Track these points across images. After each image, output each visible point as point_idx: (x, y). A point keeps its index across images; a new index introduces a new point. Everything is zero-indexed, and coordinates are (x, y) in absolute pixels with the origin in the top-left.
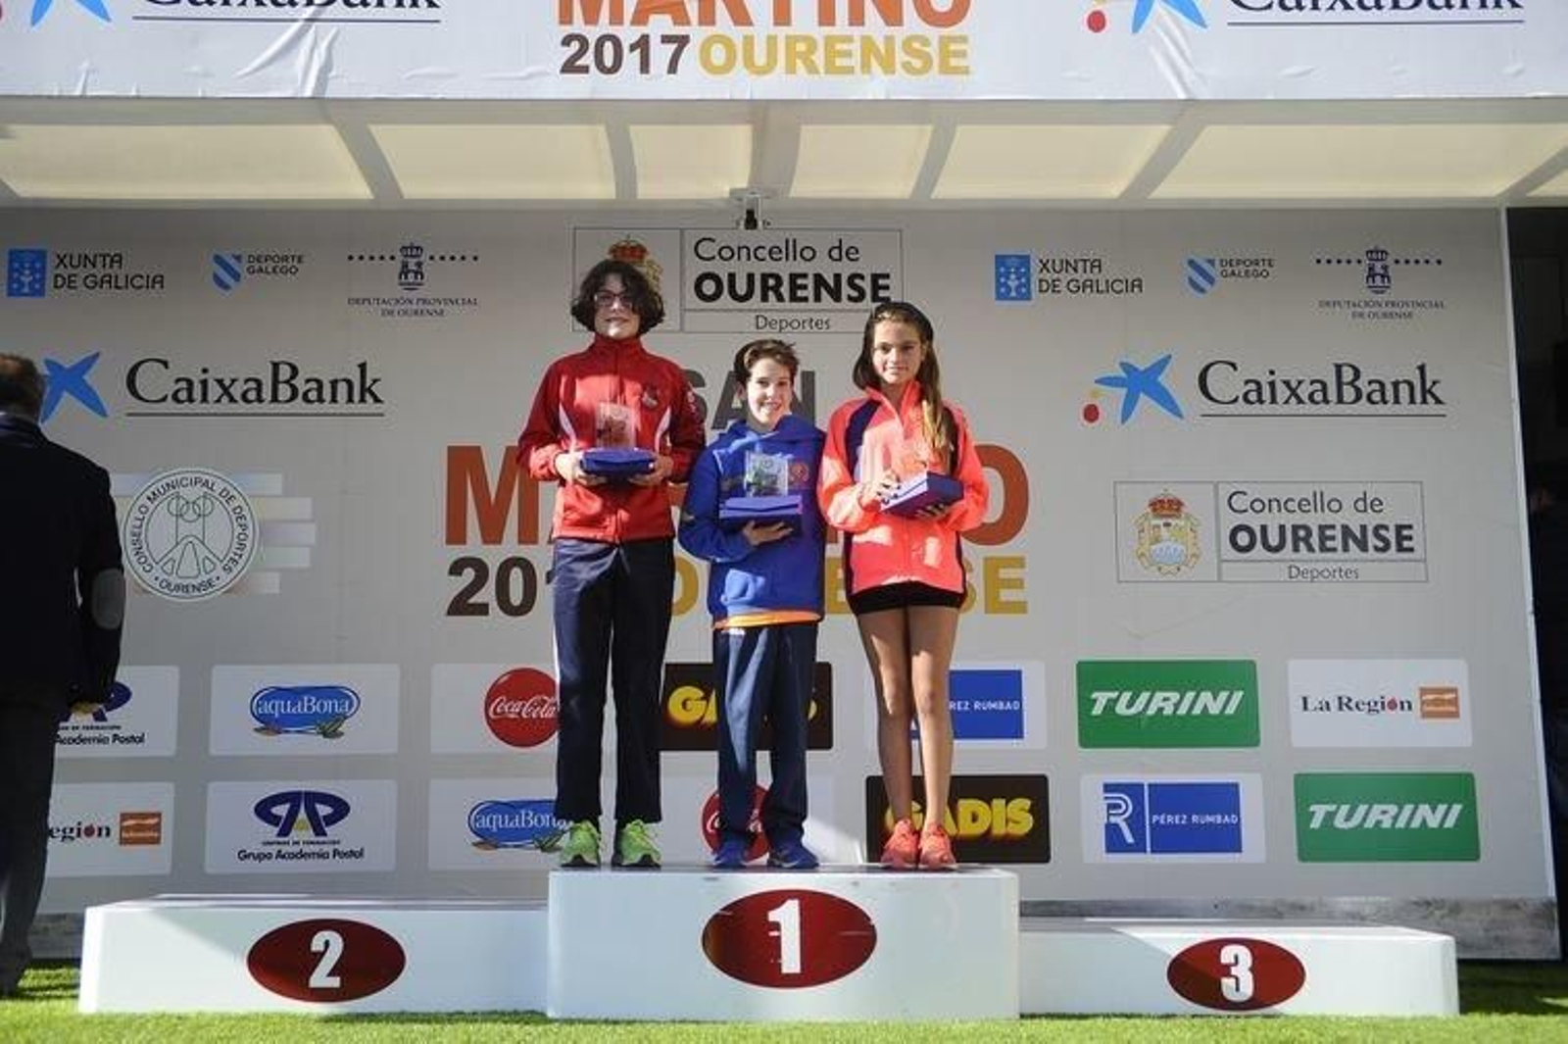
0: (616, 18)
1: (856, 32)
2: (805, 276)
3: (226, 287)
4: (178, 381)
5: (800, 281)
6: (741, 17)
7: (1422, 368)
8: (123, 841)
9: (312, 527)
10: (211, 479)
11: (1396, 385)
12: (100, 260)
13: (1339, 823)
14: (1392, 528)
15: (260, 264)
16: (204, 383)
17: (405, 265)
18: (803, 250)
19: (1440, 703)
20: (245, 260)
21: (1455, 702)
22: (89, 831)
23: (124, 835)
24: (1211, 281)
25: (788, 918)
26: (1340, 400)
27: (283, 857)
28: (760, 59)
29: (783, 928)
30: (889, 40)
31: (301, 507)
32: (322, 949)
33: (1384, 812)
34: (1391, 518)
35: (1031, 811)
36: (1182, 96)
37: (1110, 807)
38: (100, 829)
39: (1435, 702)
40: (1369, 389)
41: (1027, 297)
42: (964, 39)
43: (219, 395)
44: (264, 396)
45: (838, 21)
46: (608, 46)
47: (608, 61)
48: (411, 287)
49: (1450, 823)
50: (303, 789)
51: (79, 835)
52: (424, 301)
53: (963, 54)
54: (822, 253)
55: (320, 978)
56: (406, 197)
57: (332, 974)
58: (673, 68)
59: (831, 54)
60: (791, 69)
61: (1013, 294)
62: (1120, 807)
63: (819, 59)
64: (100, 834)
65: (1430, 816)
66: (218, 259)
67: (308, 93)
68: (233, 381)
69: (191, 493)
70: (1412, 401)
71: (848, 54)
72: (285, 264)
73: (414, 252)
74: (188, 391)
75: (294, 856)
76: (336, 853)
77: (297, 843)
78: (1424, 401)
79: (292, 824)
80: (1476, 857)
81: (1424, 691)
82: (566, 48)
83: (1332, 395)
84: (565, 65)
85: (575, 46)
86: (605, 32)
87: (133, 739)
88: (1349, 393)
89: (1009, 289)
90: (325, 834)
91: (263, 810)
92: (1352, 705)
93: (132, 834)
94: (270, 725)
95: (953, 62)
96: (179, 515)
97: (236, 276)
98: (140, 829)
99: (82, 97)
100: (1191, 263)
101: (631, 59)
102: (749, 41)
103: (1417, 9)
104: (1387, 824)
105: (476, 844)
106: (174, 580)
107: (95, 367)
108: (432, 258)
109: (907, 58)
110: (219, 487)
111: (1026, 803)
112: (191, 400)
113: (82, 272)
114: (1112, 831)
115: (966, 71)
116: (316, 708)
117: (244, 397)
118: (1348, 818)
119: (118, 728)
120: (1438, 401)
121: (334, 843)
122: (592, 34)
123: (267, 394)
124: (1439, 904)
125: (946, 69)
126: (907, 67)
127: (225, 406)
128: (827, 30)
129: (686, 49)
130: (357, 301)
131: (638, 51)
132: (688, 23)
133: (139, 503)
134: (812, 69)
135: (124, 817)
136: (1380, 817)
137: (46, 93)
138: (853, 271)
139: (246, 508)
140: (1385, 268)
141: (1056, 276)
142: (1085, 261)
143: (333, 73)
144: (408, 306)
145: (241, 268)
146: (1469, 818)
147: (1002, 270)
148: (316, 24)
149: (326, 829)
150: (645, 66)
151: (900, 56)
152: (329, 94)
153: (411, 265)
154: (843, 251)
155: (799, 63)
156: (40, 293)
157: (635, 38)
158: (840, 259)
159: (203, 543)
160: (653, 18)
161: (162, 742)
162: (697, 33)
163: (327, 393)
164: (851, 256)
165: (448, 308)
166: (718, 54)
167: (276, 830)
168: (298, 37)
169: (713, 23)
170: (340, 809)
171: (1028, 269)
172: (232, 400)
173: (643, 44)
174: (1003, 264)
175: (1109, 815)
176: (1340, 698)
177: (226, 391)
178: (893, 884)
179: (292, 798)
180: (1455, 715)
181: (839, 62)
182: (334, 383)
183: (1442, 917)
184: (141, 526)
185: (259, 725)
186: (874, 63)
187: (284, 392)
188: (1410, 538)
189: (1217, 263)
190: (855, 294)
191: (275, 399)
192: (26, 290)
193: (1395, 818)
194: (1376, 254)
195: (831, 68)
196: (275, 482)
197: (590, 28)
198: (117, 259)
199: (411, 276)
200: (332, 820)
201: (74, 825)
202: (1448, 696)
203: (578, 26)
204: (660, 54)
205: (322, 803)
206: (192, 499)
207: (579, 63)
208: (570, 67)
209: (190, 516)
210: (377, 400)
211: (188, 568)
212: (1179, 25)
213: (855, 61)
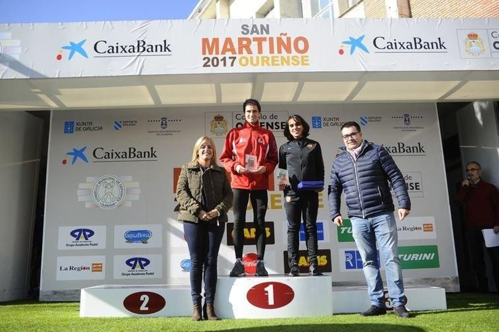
0: (217, 53)
1: (280, 55)
2: (264, 123)
3: (118, 129)
4: (106, 153)
5: (263, 124)
6: (249, 52)
7: (419, 144)
8: (93, 271)
9: (139, 190)
10: (114, 178)
11: (413, 148)
12: (87, 124)
13: (404, 259)
14: (414, 184)
15: (126, 123)
16: (112, 154)
17: (162, 122)
18: (263, 116)
19: (428, 228)
20: (122, 123)
21: (432, 227)
22: (84, 268)
23: (93, 269)
24: (366, 122)
25: (270, 290)
26: (400, 152)
27: (133, 275)
28: (255, 62)
29: (269, 292)
30: (288, 57)
31: (137, 184)
32: (143, 300)
33: (416, 256)
34: (414, 181)
35: (326, 259)
36: (364, 70)
37: (347, 257)
38: (87, 268)
39: (427, 227)
40: (407, 149)
41: (321, 127)
42: (307, 57)
43: (115, 157)
44: (127, 156)
45: (275, 53)
46: (215, 60)
47: (215, 64)
48: (164, 128)
49: (432, 258)
50: (138, 257)
51: (82, 269)
52: (168, 131)
53: (307, 60)
54: (268, 117)
55: (143, 308)
56: (163, 103)
57: (146, 306)
58: (232, 65)
59: (273, 61)
60: (263, 65)
61: (317, 126)
62: (349, 257)
63: (270, 62)
64: (87, 269)
65: (427, 256)
66: (116, 123)
67: (138, 74)
68: (119, 153)
69: (109, 181)
70: (417, 152)
71: (278, 61)
72: (132, 123)
73: (165, 119)
74: (108, 155)
75: (136, 274)
76: (147, 273)
77: (136, 271)
78: (420, 152)
79: (135, 266)
80: (439, 267)
81: (424, 225)
82: (204, 61)
83: (398, 150)
84: (204, 65)
85: (207, 60)
86: (214, 56)
87: (95, 245)
88: (402, 150)
89: (316, 125)
90: (143, 268)
91: (128, 262)
92: (406, 229)
93: (95, 269)
94: (129, 240)
95: (305, 62)
96: (106, 187)
97: (120, 127)
98: (97, 268)
99: (81, 77)
100: (361, 118)
101: (221, 63)
102: (252, 58)
103: (421, 49)
104: (416, 259)
105: (183, 271)
106: (105, 204)
107: (86, 150)
108: (169, 121)
109: (293, 62)
110: (116, 179)
111: (325, 257)
112: (109, 158)
113: (83, 127)
114: (347, 263)
115: (308, 64)
116: (141, 236)
117: (122, 157)
118: (407, 258)
119: (91, 242)
120: (424, 152)
121: (146, 271)
122: (211, 57)
123: (128, 156)
124: (430, 279)
125: (303, 64)
126: (293, 63)
127: (118, 159)
128: (272, 55)
129: (235, 61)
130: (150, 132)
131: (223, 61)
132: (236, 54)
133: (96, 184)
134: (268, 65)
135: (93, 264)
136: (415, 257)
137: (71, 77)
138: (276, 122)
139: (123, 185)
140: (409, 119)
141: (328, 122)
142: (335, 118)
143: (144, 69)
144: (163, 133)
145: (121, 125)
146: (437, 256)
147: (314, 120)
148: (139, 57)
149: (144, 267)
150: (225, 65)
151: (291, 61)
152: (142, 74)
153: (164, 123)
154: (273, 117)
155: (265, 63)
156: (72, 132)
157: (222, 58)
158: (273, 118)
159: (112, 194)
160: (227, 53)
161: (102, 245)
162: (238, 56)
163: (143, 156)
164: (276, 118)
165: (174, 133)
166: (244, 61)
167: (131, 268)
168: (135, 60)
169: (242, 54)
170: (148, 262)
171: (320, 120)
172: (119, 157)
173: (224, 59)
174: (314, 119)
175: (346, 259)
176: (403, 227)
177: (118, 155)
178: (298, 280)
179: (135, 259)
180: (432, 231)
181: (276, 63)
182: (145, 153)
183: (431, 282)
184: (96, 190)
185: (127, 241)
186: (284, 63)
187: (132, 155)
188: (419, 186)
189: (367, 118)
190: (277, 127)
191: (130, 157)
192: (69, 131)
193: (418, 258)
194: (406, 115)
195: (273, 64)
196: (130, 178)
197: (211, 56)
198: (91, 123)
199: (164, 125)
200: (145, 265)
201: (80, 267)
202: (431, 226)
203: (207, 55)
204: (229, 62)
205: (143, 260)
206: (109, 183)
207: (208, 64)
208: (205, 65)
209: (109, 187)
210: (155, 157)
211: (108, 200)
212: (363, 53)
213: (280, 62)
